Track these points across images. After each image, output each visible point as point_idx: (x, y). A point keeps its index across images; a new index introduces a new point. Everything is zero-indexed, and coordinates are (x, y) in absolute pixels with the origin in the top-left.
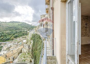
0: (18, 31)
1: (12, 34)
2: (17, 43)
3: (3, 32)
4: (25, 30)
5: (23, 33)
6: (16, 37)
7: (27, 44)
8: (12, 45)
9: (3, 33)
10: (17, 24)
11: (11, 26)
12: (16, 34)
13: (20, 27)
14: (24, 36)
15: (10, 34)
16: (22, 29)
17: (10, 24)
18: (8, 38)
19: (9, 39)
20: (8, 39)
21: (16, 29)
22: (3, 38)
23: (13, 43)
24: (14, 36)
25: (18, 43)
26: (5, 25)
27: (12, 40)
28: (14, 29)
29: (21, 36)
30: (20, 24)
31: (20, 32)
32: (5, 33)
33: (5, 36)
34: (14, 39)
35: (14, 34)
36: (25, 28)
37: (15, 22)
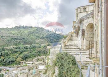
0: (29, 46)
1: (18, 51)
2: (27, 71)
3: (3, 47)
4: (42, 45)
5: (39, 49)
6: (25, 58)
7: (46, 75)
8: (19, 73)
9: (3, 50)
10: (26, 31)
11: (16, 36)
12: (25, 53)
13: (32, 37)
14: (39, 57)
15: (15, 52)
16: (36, 42)
17: (14, 32)
18: (11, 59)
19: (14, 62)
20: (11, 62)
21: (25, 43)
22: (3, 60)
23: (21, 70)
24: (21, 55)
25: (29, 70)
26: (7, 34)
27: (19, 63)
28: (21, 41)
29: (35, 56)
30: (32, 31)
31: (32, 48)
32: (7, 49)
33: (7, 56)
34: (21, 61)
35: (22, 52)
36: (43, 40)
37: (23, 27)
